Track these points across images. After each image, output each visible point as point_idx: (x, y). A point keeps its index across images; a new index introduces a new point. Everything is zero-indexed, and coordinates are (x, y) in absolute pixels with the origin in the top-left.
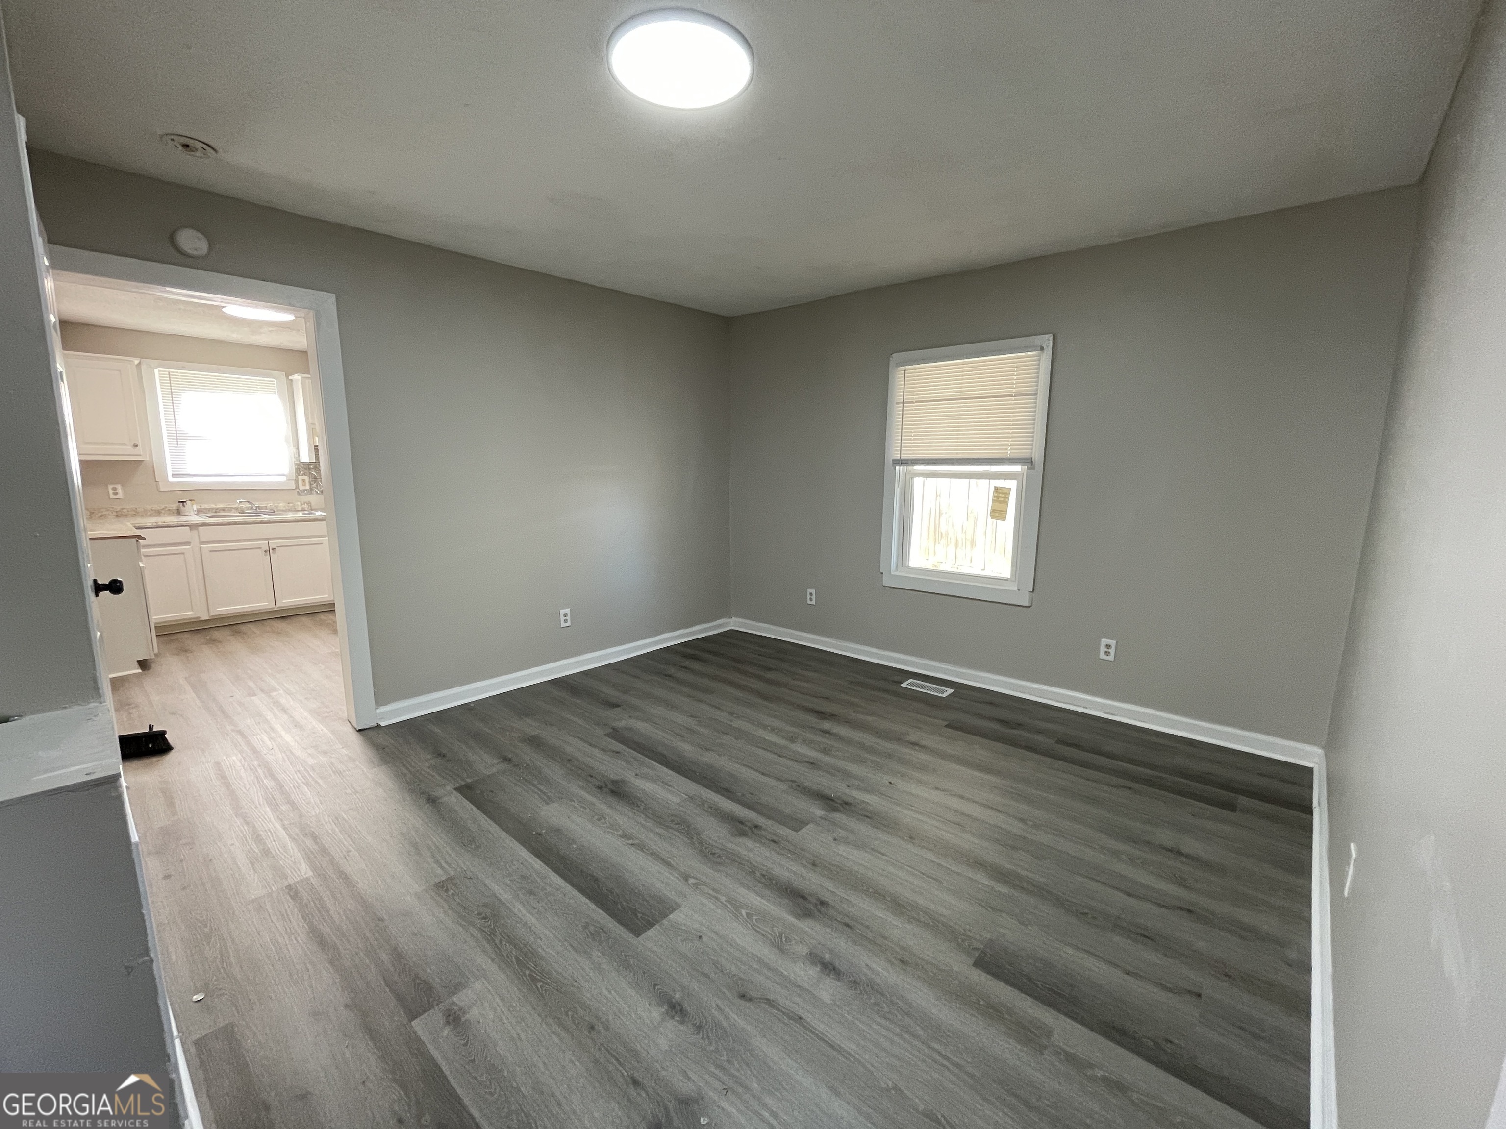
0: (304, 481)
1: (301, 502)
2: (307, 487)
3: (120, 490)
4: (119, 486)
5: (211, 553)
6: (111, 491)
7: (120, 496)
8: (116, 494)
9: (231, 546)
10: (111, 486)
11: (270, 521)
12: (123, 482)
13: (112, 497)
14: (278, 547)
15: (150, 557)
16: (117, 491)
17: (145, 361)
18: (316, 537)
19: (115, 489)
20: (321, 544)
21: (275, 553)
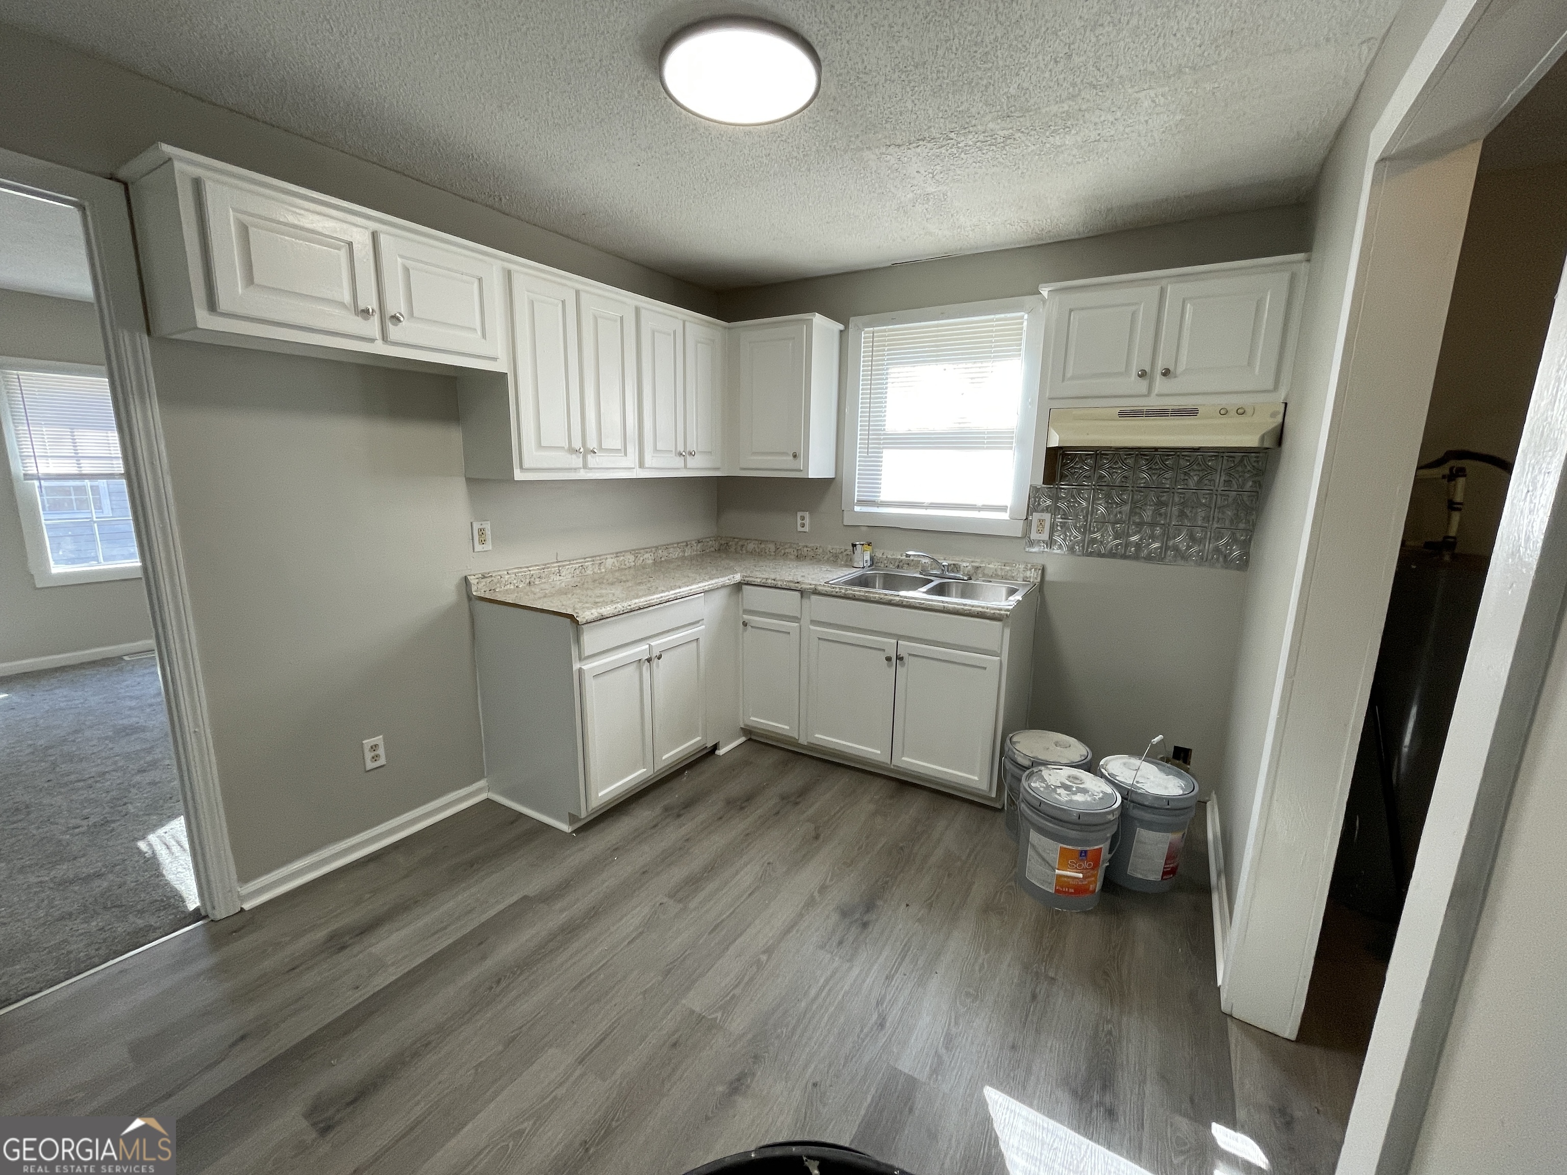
0: (1041, 522)
1: (1027, 563)
2: (1045, 536)
3: (807, 521)
4: (807, 515)
5: (820, 641)
6: (799, 522)
7: (806, 529)
8: (803, 526)
9: (845, 636)
10: (799, 514)
11: (904, 603)
12: (812, 508)
13: (800, 529)
14: (910, 655)
15: (754, 630)
16: (804, 522)
17: (853, 321)
18: (980, 651)
19: (803, 518)
20: (985, 668)
21: (903, 665)
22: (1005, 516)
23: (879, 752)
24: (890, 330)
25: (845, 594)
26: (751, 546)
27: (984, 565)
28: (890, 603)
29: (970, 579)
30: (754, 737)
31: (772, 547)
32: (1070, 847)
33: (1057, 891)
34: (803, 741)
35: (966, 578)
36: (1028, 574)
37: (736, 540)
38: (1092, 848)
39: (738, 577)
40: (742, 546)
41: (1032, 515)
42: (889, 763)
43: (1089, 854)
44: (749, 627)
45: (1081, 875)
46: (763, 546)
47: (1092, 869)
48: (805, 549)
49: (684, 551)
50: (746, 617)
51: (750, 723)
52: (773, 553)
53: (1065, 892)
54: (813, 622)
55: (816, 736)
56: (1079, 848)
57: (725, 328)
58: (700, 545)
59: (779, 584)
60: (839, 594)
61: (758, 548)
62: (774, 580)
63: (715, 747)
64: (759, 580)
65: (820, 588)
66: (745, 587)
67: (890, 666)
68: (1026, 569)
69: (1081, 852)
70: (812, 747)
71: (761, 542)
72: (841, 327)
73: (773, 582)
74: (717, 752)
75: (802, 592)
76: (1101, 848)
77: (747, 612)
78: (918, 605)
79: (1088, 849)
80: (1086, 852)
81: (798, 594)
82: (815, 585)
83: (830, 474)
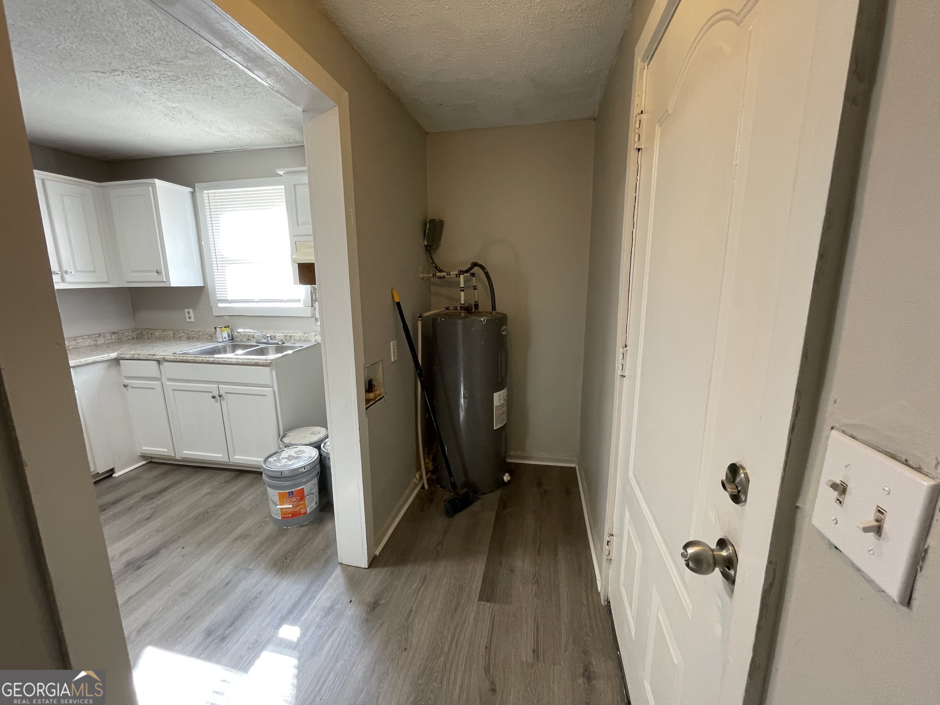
3: (192, 315)
4: (191, 311)
5: (175, 391)
6: (187, 315)
7: (192, 320)
8: (190, 318)
9: (190, 386)
10: (186, 310)
11: (216, 362)
12: (194, 306)
13: (188, 320)
14: (226, 393)
15: (133, 389)
16: (190, 315)
17: (198, 186)
18: (260, 386)
19: (189, 313)
20: (265, 396)
21: (224, 400)
22: (301, 305)
23: (221, 456)
24: (219, 193)
25: (182, 360)
26: (157, 334)
27: (294, 335)
28: (208, 363)
29: (283, 343)
30: (153, 460)
31: (171, 333)
32: (283, 491)
33: (283, 518)
34: (178, 457)
35: (280, 343)
36: (317, 337)
37: (147, 330)
38: (295, 489)
39: (113, 355)
40: (152, 334)
41: (315, 304)
42: (228, 461)
43: (294, 493)
44: (130, 389)
45: (291, 506)
46: (165, 333)
47: (300, 500)
48: (192, 333)
49: (96, 341)
50: (127, 382)
51: (143, 452)
52: (172, 337)
53: (287, 517)
54: (170, 380)
55: (184, 452)
56: (287, 491)
57: (98, 186)
58: (113, 336)
59: (141, 357)
60: (178, 360)
61: (162, 334)
62: (139, 355)
63: (112, 471)
64: (128, 356)
65: (166, 357)
66: (121, 361)
67: (217, 401)
68: (315, 336)
69: (289, 493)
70: (184, 460)
71: (164, 330)
72: (190, 189)
73: (138, 356)
74: (114, 475)
75: (159, 362)
76: (303, 488)
77: (127, 378)
78: (223, 362)
79: (293, 490)
80: (292, 492)
81: (155, 363)
82: (164, 355)
83: (200, 284)
